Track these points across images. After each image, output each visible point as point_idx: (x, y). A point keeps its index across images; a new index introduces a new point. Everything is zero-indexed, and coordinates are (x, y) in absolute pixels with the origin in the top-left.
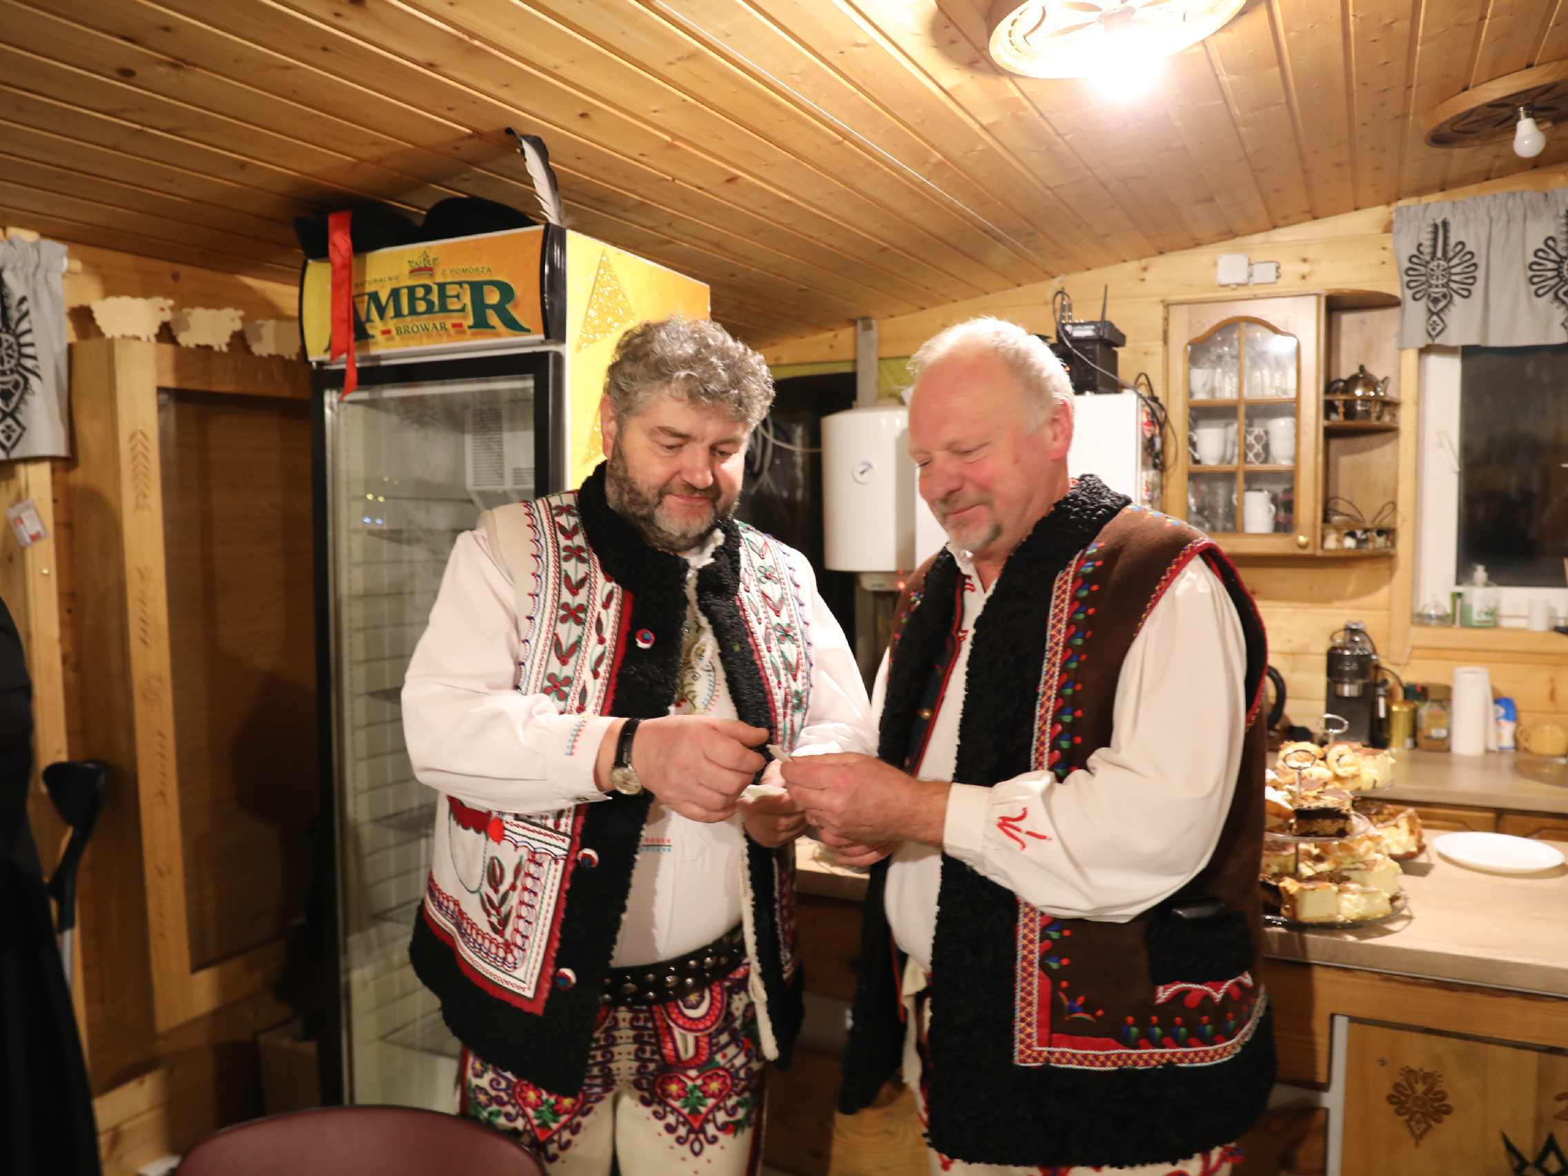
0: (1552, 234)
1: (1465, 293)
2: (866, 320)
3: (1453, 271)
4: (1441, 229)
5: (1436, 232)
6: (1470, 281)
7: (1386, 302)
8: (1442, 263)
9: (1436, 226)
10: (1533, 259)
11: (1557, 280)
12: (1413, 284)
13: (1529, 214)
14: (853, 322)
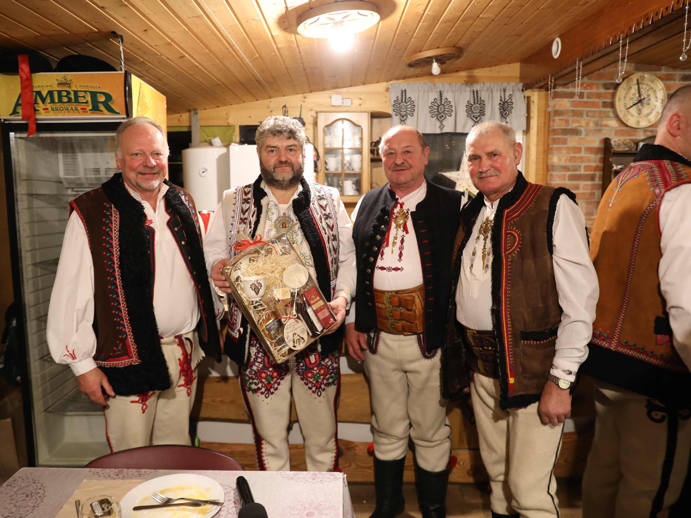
0: (436, 97)
1: (411, 115)
2: (195, 110)
3: (408, 107)
4: (404, 92)
5: (402, 93)
6: (413, 111)
7: (388, 116)
8: (405, 104)
9: (402, 91)
10: (430, 105)
11: (437, 113)
12: (395, 110)
13: (430, 90)
14: (190, 111)
